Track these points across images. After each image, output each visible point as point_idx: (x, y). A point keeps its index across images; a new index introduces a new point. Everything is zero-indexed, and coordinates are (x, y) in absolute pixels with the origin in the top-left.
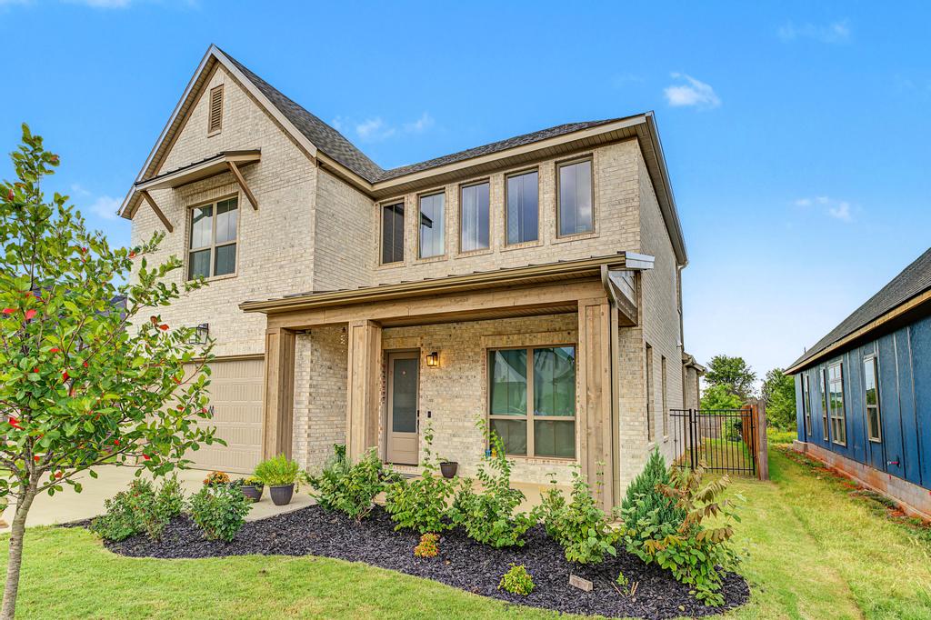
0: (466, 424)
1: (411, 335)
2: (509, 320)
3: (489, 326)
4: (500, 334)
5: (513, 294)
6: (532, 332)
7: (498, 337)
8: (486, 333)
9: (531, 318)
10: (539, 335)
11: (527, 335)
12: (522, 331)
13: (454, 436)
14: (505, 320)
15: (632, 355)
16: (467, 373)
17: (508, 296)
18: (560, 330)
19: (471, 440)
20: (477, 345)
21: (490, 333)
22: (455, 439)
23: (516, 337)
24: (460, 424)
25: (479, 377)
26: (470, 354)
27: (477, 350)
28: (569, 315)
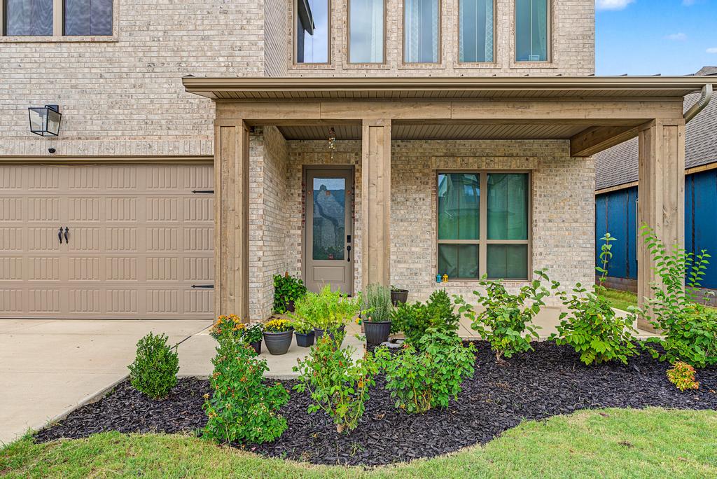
0: (413, 249)
1: (342, 150)
2: (462, 142)
3: (440, 147)
4: (453, 156)
5: (585, 106)
6: (487, 156)
7: (451, 159)
8: (437, 154)
9: (488, 141)
10: (497, 159)
11: (484, 158)
12: (478, 154)
13: (399, 262)
14: (458, 141)
15: (585, 183)
16: (414, 196)
17: (578, 107)
18: (517, 155)
19: (419, 266)
20: (426, 166)
21: (442, 154)
22: (400, 266)
23: (471, 160)
24: (406, 249)
25: (429, 200)
26: (418, 175)
27: (426, 171)
28: (526, 141)
